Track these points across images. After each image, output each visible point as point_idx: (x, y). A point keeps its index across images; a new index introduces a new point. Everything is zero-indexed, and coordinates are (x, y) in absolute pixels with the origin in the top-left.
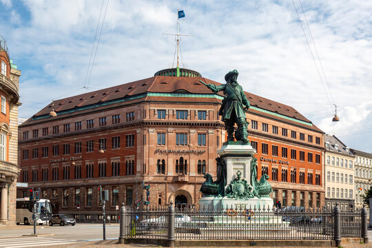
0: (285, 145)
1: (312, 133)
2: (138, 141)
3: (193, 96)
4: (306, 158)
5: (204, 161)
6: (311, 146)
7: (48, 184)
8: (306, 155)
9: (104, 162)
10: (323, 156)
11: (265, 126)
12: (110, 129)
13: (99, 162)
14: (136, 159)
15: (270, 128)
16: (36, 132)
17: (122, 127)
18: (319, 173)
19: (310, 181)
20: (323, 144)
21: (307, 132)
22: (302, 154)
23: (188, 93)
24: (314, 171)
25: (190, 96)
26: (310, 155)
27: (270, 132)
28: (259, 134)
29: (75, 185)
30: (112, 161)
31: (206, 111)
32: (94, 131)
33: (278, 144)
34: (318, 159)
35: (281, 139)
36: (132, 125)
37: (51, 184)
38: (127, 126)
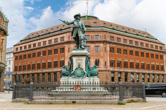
0: (143, 51)
1: (157, 45)
2: (66, 51)
3: (93, 28)
4: (155, 57)
5: (98, 59)
6: (157, 51)
7: (26, 72)
8: (155, 55)
9: (50, 61)
10: (164, 56)
11: (131, 41)
12: (53, 45)
13: (48, 61)
14: (65, 59)
15: (134, 43)
16: (21, 48)
17: (59, 44)
18: (163, 65)
19: (158, 69)
20: (164, 50)
21: (154, 44)
22: (152, 55)
23: (90, 27)
24: (160, 64)
25: (91, 28)
26: (157, 56)
27: (134, 45)
28: (128, 46)
29: (38, 72)
30: (54, 61)
31: (99, 35)
32: (46, 47)
33: (138, 50)
34: (162, 57)
35: (140, 48)
36: (63, 43)
37: (27, 72)
38: (61, 44)
